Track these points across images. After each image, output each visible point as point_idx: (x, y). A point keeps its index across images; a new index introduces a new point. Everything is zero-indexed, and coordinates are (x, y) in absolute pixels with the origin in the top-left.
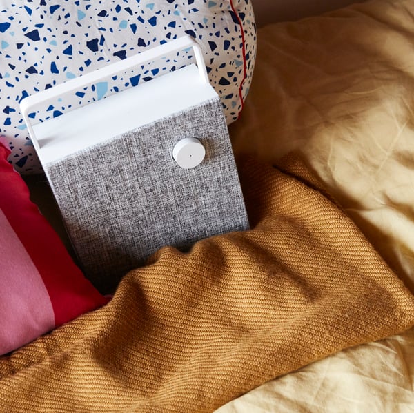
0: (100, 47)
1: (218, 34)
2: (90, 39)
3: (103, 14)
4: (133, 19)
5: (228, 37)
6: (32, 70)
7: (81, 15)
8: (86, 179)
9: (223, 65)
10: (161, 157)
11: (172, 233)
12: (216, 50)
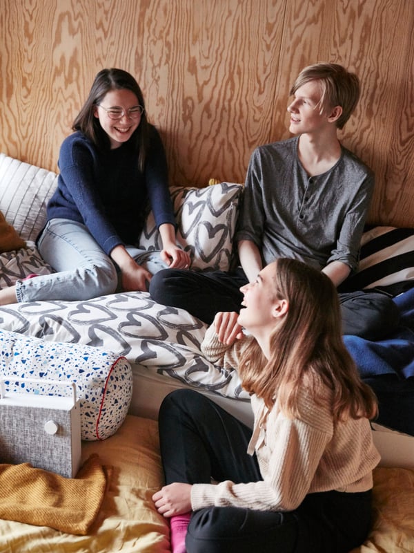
0: (44, 376)
1: (91, 393)
2: (42, 372)
3: (53, 366)
4: (62, 372)
5: (96, 397)
6: (15, 373)
7: (45, 363)
8: (10, 417)
9: (89, 407)
10: (41, 424)
11: (38, 461)
12: (88, 399)
